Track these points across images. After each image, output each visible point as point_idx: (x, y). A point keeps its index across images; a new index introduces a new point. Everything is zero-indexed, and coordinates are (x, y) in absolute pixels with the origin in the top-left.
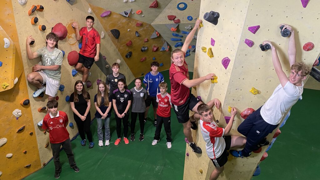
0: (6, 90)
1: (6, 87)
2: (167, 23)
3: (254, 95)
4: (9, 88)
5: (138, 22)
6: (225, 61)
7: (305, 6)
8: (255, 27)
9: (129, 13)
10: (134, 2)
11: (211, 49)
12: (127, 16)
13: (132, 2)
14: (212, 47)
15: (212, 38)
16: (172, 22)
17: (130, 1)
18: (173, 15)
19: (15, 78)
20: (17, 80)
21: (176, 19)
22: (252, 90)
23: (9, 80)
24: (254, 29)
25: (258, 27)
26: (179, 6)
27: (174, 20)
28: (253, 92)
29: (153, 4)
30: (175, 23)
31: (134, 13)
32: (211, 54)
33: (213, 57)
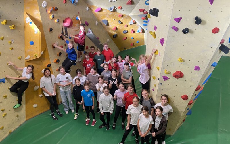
0: (37, 58)
1: (37, 56)
2: (139, 14)
3: (181, 63)
4: (38, 57)
5: (120, 14)
6: (161, 40)
7: (212, 3)
8: (178, 18)
9: (113, 9)
10: (116, 2)
11: (154, 33)
12: (112, 11)
13: (114, 1)
14: (155, 31)
15: (155, 26)
16: (142, 13)
17: (113, 1)
18: (143, 8)
19: (41, 51)
20: (42, 52)
21: (145, 11)
22: (179, 59)
23: (38, 53)
24: (178, 20)
25: (180, 19)
26: (147, 2)
27: (143, 11)
28: (180, 60)
29: (128, 2)
30: (144, 14)
31: (117, 9)
32: (155, 36)
33: (156, 38)
